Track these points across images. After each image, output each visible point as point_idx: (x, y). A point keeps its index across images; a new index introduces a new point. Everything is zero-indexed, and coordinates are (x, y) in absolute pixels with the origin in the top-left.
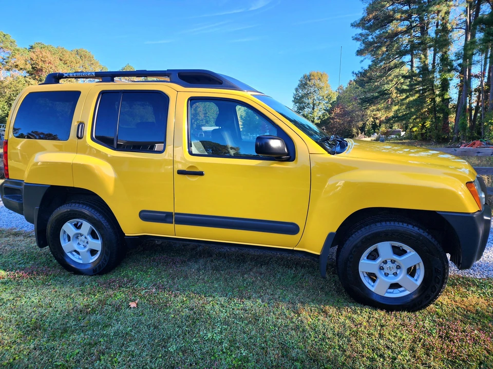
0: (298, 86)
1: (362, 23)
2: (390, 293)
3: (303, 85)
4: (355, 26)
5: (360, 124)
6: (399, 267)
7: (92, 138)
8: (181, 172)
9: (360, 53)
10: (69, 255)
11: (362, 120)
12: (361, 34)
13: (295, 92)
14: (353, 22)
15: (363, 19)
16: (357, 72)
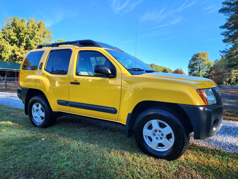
0: (191, 59)
1: (226, 26)
2: (159, 149)
3: (194, 59)
4: (222, 28)
5: (228, 79)
6: (162, 135)
7: (45, 69)
8: (72, 83)
9: (225, 41)
10: (34, 118)
11: (229, 77)
12: (226, 32)
13: (189, 63)
14: (221, 26)
15: (227, 24)
16: (222, 51)
